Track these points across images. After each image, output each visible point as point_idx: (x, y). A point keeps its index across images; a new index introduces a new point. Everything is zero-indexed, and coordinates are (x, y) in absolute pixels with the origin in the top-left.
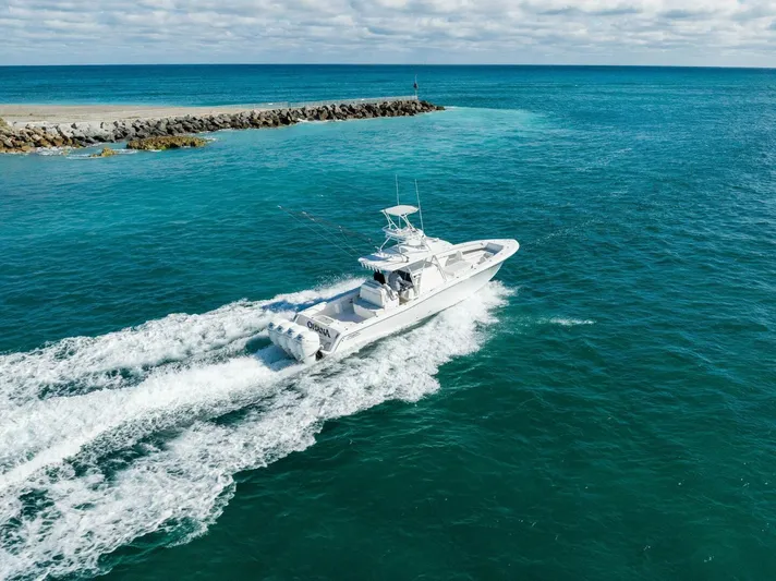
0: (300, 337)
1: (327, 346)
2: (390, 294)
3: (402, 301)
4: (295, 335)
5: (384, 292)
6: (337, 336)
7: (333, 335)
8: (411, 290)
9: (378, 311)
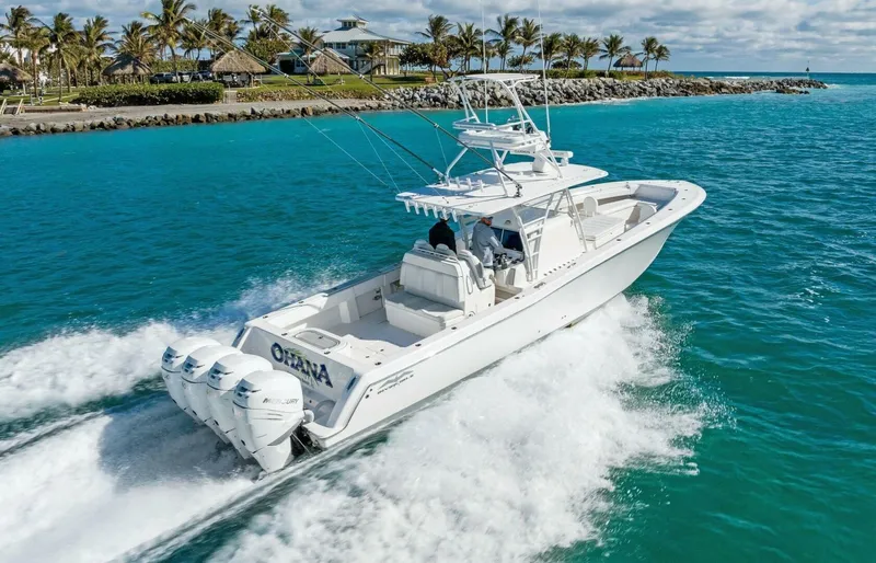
0: (242, 388)
1: (324, 409)
2: (476, 274)
3: (502, 295)
4: (229, 383)
5: (462, 269)
6: (353, 383)
7: (339, 381)
8: (520, 268)
9: (451, 317)
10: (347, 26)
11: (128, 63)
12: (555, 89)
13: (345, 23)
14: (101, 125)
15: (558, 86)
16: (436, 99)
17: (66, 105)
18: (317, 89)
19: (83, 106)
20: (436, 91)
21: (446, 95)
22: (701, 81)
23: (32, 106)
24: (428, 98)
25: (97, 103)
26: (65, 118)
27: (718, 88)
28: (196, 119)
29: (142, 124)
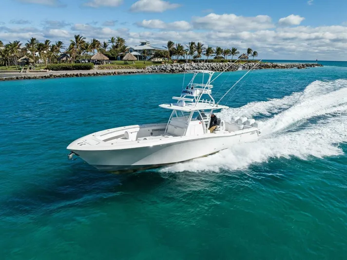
10: (143, 44)
11: (65, 57)
12: (208, 66)
13: (142, 43)
14: (45, 77)
15: (209, 65)
16: (162, 69)
17: (41, 70)
18: (125, 66)
19: (48, 70)
20: (163, 67)
21: (166, 68)
22: (269, 64)
23: (32, 70)
24: (160, 69)
25: (53, 70)
26: (39, 74)
27: (275, 67)
28: (77, 75)
29: (59, 76)
